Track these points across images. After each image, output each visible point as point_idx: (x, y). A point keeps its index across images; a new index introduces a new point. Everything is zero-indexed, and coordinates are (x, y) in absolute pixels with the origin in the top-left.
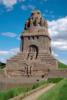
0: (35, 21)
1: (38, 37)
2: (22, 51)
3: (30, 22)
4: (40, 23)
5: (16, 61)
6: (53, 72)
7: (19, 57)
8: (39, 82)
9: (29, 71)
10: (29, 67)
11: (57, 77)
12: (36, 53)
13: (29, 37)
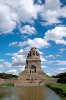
0: (34, 53)
1: (35, 61)
2: (27, 69)
3: (31, 53)
4: (36, 54)
5: (24, 74)
6: (46, 80)
7: (26, 72)
8: (41, 86)
9: (32, 80)
10: (32, 78)
11: (48, 83)
12: (34, 70)
13: (31, 61)
